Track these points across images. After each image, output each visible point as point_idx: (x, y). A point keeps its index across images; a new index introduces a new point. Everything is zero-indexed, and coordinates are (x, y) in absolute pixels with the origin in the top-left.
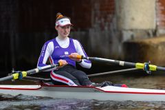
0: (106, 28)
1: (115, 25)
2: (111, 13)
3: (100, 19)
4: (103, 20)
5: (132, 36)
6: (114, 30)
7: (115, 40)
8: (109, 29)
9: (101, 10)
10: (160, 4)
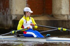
0: (5, 14)
1: (9, 13)
2: (7, 8)
3: (3, 10)
4: (4, 10)
5: (16, 18)
6: (9, 15)
7: (9, 19)
8: (6, 14)
9: (3, 6)
10: (28, 4)
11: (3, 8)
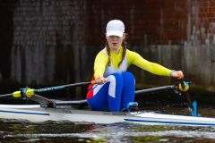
11: (201, 21)
